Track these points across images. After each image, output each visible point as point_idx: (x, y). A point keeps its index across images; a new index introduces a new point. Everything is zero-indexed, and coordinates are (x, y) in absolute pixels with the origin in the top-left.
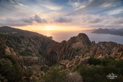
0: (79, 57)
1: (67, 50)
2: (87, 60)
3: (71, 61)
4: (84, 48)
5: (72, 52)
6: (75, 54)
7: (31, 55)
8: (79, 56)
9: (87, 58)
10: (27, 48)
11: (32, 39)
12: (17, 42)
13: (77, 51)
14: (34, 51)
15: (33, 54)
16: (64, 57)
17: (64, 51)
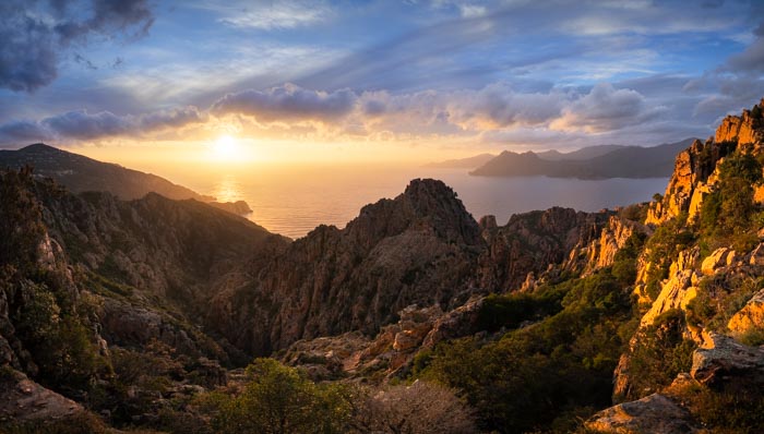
0: (424, 310)
1: (347, 278)
2: (472, 318)
3: (373, 338)
4: (444, 258)
5: (375, 289)
6: (395, 298)
7: (124, 294)
8: (421, 306)
9: (468, 306)
10: (107, 258)
11: (135, 213)
12: (70, 219)
13: (408, 278)
14: (144, 276)
15: (138, 295)
16: (323, 323)
17: (326, 290)
